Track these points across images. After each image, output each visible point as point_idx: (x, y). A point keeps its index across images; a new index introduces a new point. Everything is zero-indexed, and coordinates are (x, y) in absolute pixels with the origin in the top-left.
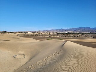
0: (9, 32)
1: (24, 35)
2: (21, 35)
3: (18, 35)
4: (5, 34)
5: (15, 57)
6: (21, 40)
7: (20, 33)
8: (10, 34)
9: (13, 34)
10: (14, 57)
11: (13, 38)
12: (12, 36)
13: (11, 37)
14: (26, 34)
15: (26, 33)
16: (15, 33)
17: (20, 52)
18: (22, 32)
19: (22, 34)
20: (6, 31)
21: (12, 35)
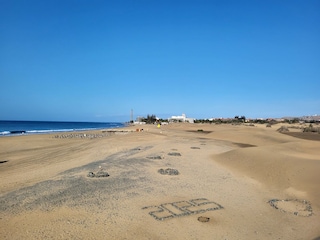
0: (251, 121)
1: (305, 130)
2: (291, 130)
3: (281, 130)
4: (242, 126)
5: (275, 204)
6: (293, 149)
7: (287, 121)
8: (256, 125)
9: (264, 126)
10: (272, 202)
11: (266, 138)
12: (261, 133)
13: (259, 136)
14: (315, 126)
15: (312, 122)
16: (270, 122)
17: (292, 191)
18: (295, 121)
19: (296, 125)
20: (243, 118)
21: (263, 130)
